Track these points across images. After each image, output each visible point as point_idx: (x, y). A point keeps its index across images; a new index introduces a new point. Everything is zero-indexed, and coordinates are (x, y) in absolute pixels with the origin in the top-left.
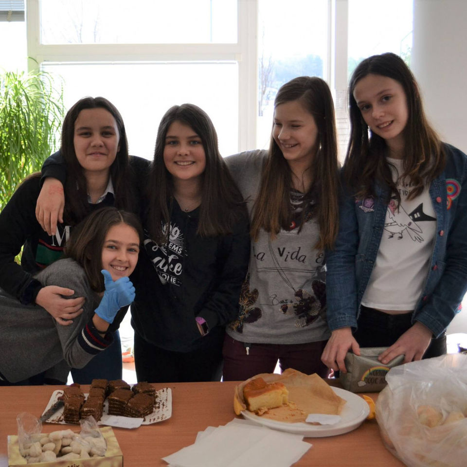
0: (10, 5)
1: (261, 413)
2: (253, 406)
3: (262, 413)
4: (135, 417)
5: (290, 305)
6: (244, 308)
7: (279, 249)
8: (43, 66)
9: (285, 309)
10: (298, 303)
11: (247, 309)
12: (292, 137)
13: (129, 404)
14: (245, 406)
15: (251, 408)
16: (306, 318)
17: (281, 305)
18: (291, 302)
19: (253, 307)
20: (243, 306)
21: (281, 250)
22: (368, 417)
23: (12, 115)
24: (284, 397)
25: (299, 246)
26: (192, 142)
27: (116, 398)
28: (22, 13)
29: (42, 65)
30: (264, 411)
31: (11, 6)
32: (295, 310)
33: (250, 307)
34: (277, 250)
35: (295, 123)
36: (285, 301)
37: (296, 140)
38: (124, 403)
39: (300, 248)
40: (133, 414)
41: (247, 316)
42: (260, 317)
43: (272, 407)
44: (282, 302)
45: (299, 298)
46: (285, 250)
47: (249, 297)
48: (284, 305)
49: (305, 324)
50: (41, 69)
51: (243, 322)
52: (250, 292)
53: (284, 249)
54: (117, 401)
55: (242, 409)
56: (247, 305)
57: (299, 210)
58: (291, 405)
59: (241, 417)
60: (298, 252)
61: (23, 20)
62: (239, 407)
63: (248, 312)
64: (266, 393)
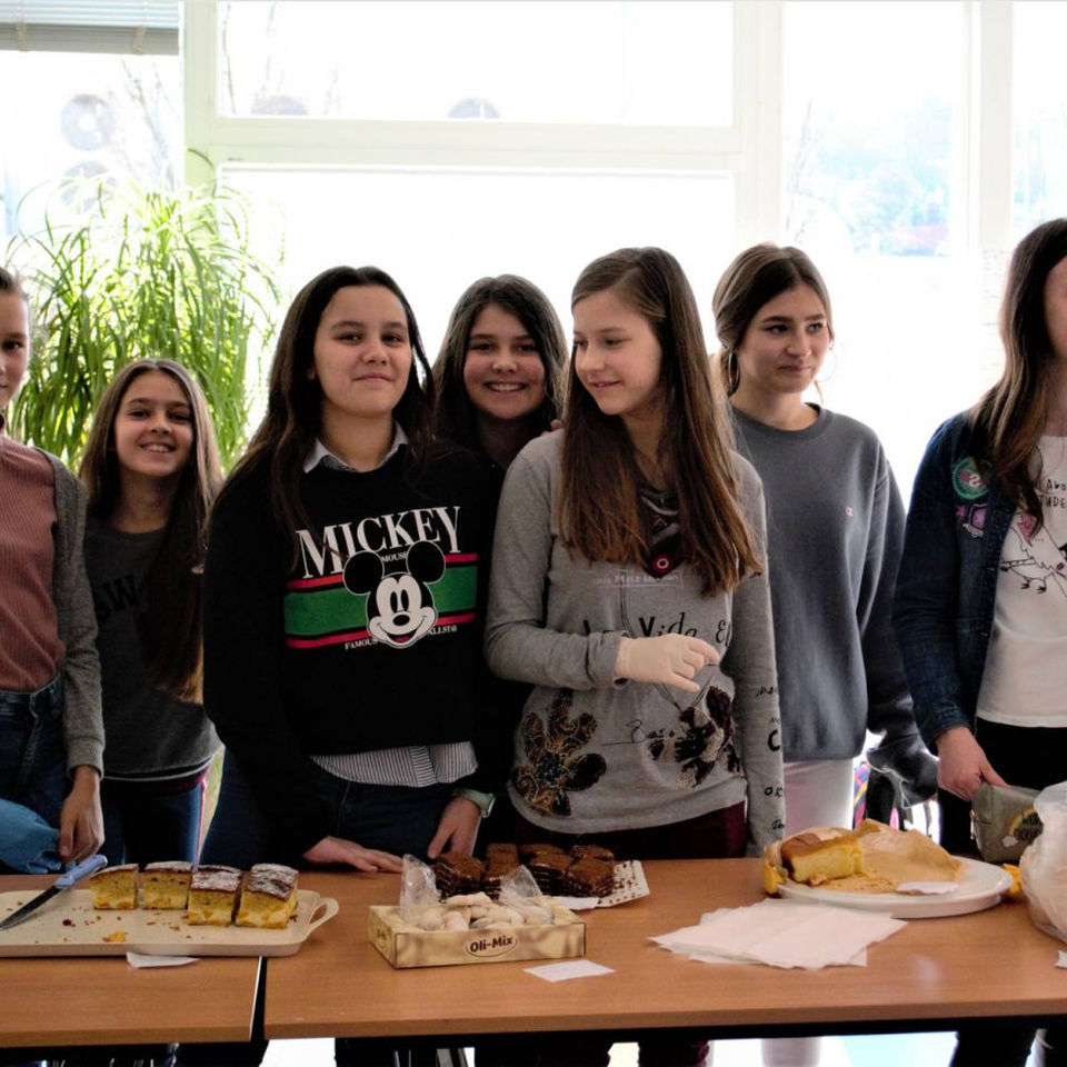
0: (139, 11)
1: (814, 882)
2: (800, 874)
3: (818, 882)
4: (582, 896)
5: (669, 742)
6: (561, 759)
7: (642, 620)
8: (227, 174)
9: (657, 750)
10: (684, 735)
11: (568, 760)
12: (606, 367)
13: (570, 874)
14: (786, 871)
15: (797, 875)
16: (696, 768)
17: (649, 741)
18: (672, 734)
19: (582, 752)
20: (557, 756)
21: (647, 623)
22: (1008, 890)
23: (158, 302)
24: (857, 860)
25: (682, 611)
26: (519, 347)
27: (543, 865)
28: (173, 33)
29: (224, 170)
30: (821, 880)
31: (143, 14)
32: (678, 752)
33: (575, 755)
34: (638, 623)
35: (612, 336)
36: (658, 734)
37: (617, 373)
38: (559, 873)
39: (683, 614)
40: (579, 891)
41: (572, 775)
42: (604, 772)
43: (834, 876)
44: (652, 735)
45: (686, 726)
46: (656, 622)
47: (568, 733)
48: (656, 742)
49: (695, 782)
50: (219, 183)
51: (564, 790)
52: (570, 722)
53: (652, 619)
54: (544, 869)
55: (780, 880)
56: (566, 750)
57: (673, 529)
58: (869, 874)
59: (777, 896)
60: (681, 623)
61: (173, 50)
62: (775, 880)
63: (572, 766)
64: (822, 851)
